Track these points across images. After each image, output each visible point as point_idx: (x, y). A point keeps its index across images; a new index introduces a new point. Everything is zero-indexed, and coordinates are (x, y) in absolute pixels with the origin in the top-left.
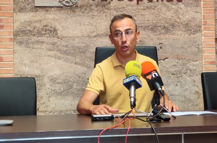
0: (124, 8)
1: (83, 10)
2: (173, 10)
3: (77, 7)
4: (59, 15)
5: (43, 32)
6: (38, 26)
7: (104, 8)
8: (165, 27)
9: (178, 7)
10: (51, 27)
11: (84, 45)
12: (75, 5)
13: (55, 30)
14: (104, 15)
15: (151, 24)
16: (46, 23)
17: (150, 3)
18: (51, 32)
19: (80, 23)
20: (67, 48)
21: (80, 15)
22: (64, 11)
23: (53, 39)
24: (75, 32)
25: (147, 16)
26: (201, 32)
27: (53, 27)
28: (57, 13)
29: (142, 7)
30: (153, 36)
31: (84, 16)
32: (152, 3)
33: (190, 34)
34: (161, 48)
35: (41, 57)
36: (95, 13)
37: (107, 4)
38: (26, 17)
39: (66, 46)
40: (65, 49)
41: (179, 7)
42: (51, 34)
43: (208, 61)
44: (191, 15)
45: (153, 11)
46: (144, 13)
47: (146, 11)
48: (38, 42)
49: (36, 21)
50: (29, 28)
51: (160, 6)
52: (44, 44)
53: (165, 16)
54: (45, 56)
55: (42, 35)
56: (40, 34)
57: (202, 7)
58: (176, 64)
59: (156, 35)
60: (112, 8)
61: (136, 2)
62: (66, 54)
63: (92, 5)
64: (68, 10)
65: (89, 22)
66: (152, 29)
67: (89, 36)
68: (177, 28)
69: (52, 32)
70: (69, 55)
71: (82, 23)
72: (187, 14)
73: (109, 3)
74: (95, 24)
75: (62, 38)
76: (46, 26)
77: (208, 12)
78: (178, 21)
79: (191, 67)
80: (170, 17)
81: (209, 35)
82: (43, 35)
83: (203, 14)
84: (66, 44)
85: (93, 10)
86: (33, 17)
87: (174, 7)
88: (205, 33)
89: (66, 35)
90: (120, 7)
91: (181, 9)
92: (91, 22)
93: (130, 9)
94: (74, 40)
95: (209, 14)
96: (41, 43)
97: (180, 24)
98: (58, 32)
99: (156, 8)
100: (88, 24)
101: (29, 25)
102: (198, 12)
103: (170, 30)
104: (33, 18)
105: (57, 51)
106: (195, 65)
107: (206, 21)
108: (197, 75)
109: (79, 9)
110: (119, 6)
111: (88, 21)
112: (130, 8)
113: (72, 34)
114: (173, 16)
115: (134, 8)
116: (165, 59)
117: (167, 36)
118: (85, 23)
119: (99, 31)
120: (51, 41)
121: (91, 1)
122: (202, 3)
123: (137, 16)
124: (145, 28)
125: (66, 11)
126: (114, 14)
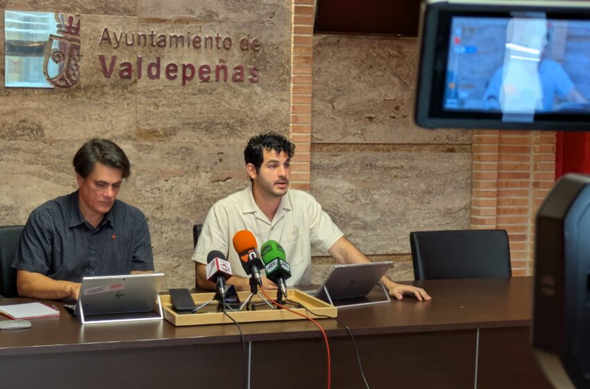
0: (160, 91)
1: (89, 95)
2: (242, 97)
3: (78, 88)
4: (47, 103)
5: (19, 132)
6: (11, 121)
7: (125, 91)
8: (228, 125)
9: (252, 92)
10: (33, 123)
12: (75, 85)
13: (40, 129)
14: (125, 103)
15: (205, 120)
16: (24, 116)
17: (205, 83)
18: (32, 131)
19: (84, 117)
20: (59, 160)
21: (83, 103)
22: (55, 96)
23: (37, 144)
24: (75, 132)
25: (199, 106)
27: (37, 123)
28: (44, 98)
29: (191, 91)
30: (208, 140)
31: (90, 104)
32: (208, 84)
34: (220, 160)
35: (14, 176)
36: (110, 100)
37: (131, 85)
39: (59, 156)
40: (57, 161)
41: (254, 91)
42: (32, 135)
43: (297, 184)
44: (273, 106)
45: (209, 97)
46: (194, 100)
47: (197, 96)
48: (10, 149)
49: (7, 113)
51: (220, 89)
52: (20, 152)
53: (230, 107)
54: (21, 173)
55: (16, 137)
56: (13, 135)
57: (291, 92)
59: (213, 139)
60: (139, 91)
61: (181, 81)
62: (59, 171)
63: (106, 86)
64: (63, 93)
65: (99, 115)
66: (207, 129)
68: (249, 127)
69: (35, 132)
70: (63, 172)
71: (87, 116)
72: (266, 103)
73: (135, 82)
74: (109, 118)
75: (52, 142)
76: (24, 121)
77: (300, 101)
78: (251, 114)
80: (238, 108)
81: (301, 140)
82: (18, 137)
83: (292, 104)
84: (58, 153)
85: (107, 93)
87: (245, 90)
88: (293, 136)
89: (58, 138)
90: (153, 89)
91: (256, 94)
92: (102, 115)
93: (169, 94)
95: (302, 105)
96: (14, 151)
97: (253, 121)
98: (46, 132)
99: (215, 93)
100: (97, 119)
102: (285, 101)
103: (236, 129)
105: (43, 165)
107: (297, 117)
109: (83, 92)
110: (151, 87)
111: (97, 112)
112: (170, 91)
113: (69, 135)
114: (243, 106)
115: (178, 91)
116: (226, 179)
117: (232, 141)
118: (92, 117)
119: (117, 131)
120: (32, 148)
121: (104, 79)
122: (292, 85)
123: (182, 105)
124: (195, 126)
125: (60, 96)
126: (143, 102)
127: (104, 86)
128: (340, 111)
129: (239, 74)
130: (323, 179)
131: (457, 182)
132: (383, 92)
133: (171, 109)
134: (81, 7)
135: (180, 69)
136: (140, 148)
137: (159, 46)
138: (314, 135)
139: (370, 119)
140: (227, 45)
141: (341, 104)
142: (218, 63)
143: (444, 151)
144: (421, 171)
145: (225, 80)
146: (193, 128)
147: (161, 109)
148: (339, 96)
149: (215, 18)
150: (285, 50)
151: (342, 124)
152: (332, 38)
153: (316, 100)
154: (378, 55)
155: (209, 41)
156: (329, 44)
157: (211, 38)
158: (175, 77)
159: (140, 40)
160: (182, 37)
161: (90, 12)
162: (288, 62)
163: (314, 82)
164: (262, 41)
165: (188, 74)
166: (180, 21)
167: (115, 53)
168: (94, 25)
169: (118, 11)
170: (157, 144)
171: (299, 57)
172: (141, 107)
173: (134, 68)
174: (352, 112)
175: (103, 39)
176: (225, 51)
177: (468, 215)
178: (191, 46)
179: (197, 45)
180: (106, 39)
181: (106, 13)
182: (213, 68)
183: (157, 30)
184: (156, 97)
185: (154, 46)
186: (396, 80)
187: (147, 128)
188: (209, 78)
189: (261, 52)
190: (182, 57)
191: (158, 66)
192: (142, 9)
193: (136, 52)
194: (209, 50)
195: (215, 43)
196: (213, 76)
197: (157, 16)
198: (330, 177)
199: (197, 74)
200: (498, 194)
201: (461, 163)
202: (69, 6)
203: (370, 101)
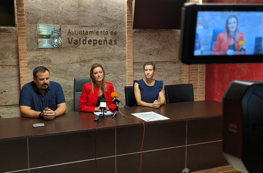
0: (87, 48)
1: (65, 50)
2: (112, 49)
3: (61, 48)
4: (52, 53)
5: (43, 62)
6: (41, 59)
7: (76, 48)
8: (108, 58)
10: (48, 59)
11: (66, 68)
13: (50, 61)
14: (76, 52)
15: (101, 56)
18: (48, 62)
21: (63, 52)
22: (54, 50)
23: (49, 65)
24: (61, 61)
25: (99, 52)
26: (126, 60)
28: (51, 51)
29: (96, 48)
31: (65, 52)
32: (101, 45)
33: (121, 61)
34: (106, 68)
36: (71, 51)
38: (34, 54)
39: (56, 69)
40: (56, 70)
43: (129, 75)
44: (121, 51)
45: (102, 49)
47: (98, 49)
49: (40, 56)
50: (35, 60)
51: (105, 47)
53: (108, 52)
55: (43, 63)
57: (127, 47)
58: (113, 76)
59: (103, 62)
60: (80, 48)
61: (93, 45)
62: (56, 73)
66: (101, 59)
67: (68, 63)
68: (114, 58)
70: (58, 73)
71: (65, 56)
72: (119, 50)
73: (79, 45)
74: (71, 57)
75: (54, 64)
76: (45, 58)
77: (130, 50)
78: (115, 54)
79: (121, 78)
81: (130, 62)
83: (127, 51)
85: (70, 49)
86: (38, 53)
87: (112, 47)
88: (128, 60)
89: (56, 63)
90: (84, 47)
91: (116, 48)
92: (69, 56)
93: (90, 49)
94: (60, 66)
97: (115, 56)
98: (52, 62)
99: (103, 48)
101: (36, 58)
102: (125, 50)
103: (110, 59)
104: (38, 55)
106: (123, 77)
107: (129, 54)
108: (124, 82)
109: (63, 49)
111: (68, 55)
113: (59, 62)
114: (112, 52)
115: (92, 48)
116: (108, 74)
117: (109, 62)
119: (74, 61)
121: (69, 45)
122: (127, 45)
123: (94, 52)
124: (98, 58)
125: (56, 50)
126: (82, 51)
127: (69, 47)
128: (141, 52)
129: (111, 42)
130: (137, 73)
131: (177, 72)
132: (154, 46)
133: (90, 53)
134: (61, 23)
135: (92, 41)
136: (81, 65)
137: (86, 34)
138: (134, 60)
139: (151, 54)
140: (107, 33)
141: (142, 50)
142: (104, 39)
143: (172, 63)
144: (166, 69)
145: (107, 44)
146: (97, 59)
147: (87, 53)
148: (141, 48)
149: (103, 25)
150: (124, 34)
151: (142, 56)
152: (138, 30)
153: (134, 49)
154: (152, 35)
155: (101, 32)
156: (138, 32)
157: (101, 31)
158: (91, 43)
159: (80, 33)
160: (93, 31)
161: (64, 24)
162: (125, 38)
163: (133, 44)
164: (117, 32)
165: (95, 42)
166: (92, 26)
167: (72, 37)
168: (65, 28)
169: (73, 24)
170: (86, 64)
171: (129, 36)
172: (81, 53)
173: (78, 41)
174: (145, 53)
175: (68, 32)
176: (106, 35)
177: (180, 82)
178: (96, 34)
179: (98, 33)
180: (69, 32)
181: (69, 24)
182: (103, 41)
183: (85, 29)
184: (85, 50)
185: (84, 34)
186: (158, 42)
187: (83, 59)
188: (101, 43)
189: (117, 35)
190: (93, 37)
191: (86, 40)
192: (80, 23)
193: (79, 36)
194: (101, 35)
195: (103, 33)
196: (103, 43)
197: (85, 25)
198: (139, 72)
199: (98, 42)
200: (189, 75)
201: (178, 67)
202: (57, 23)
203: (150, 49)
